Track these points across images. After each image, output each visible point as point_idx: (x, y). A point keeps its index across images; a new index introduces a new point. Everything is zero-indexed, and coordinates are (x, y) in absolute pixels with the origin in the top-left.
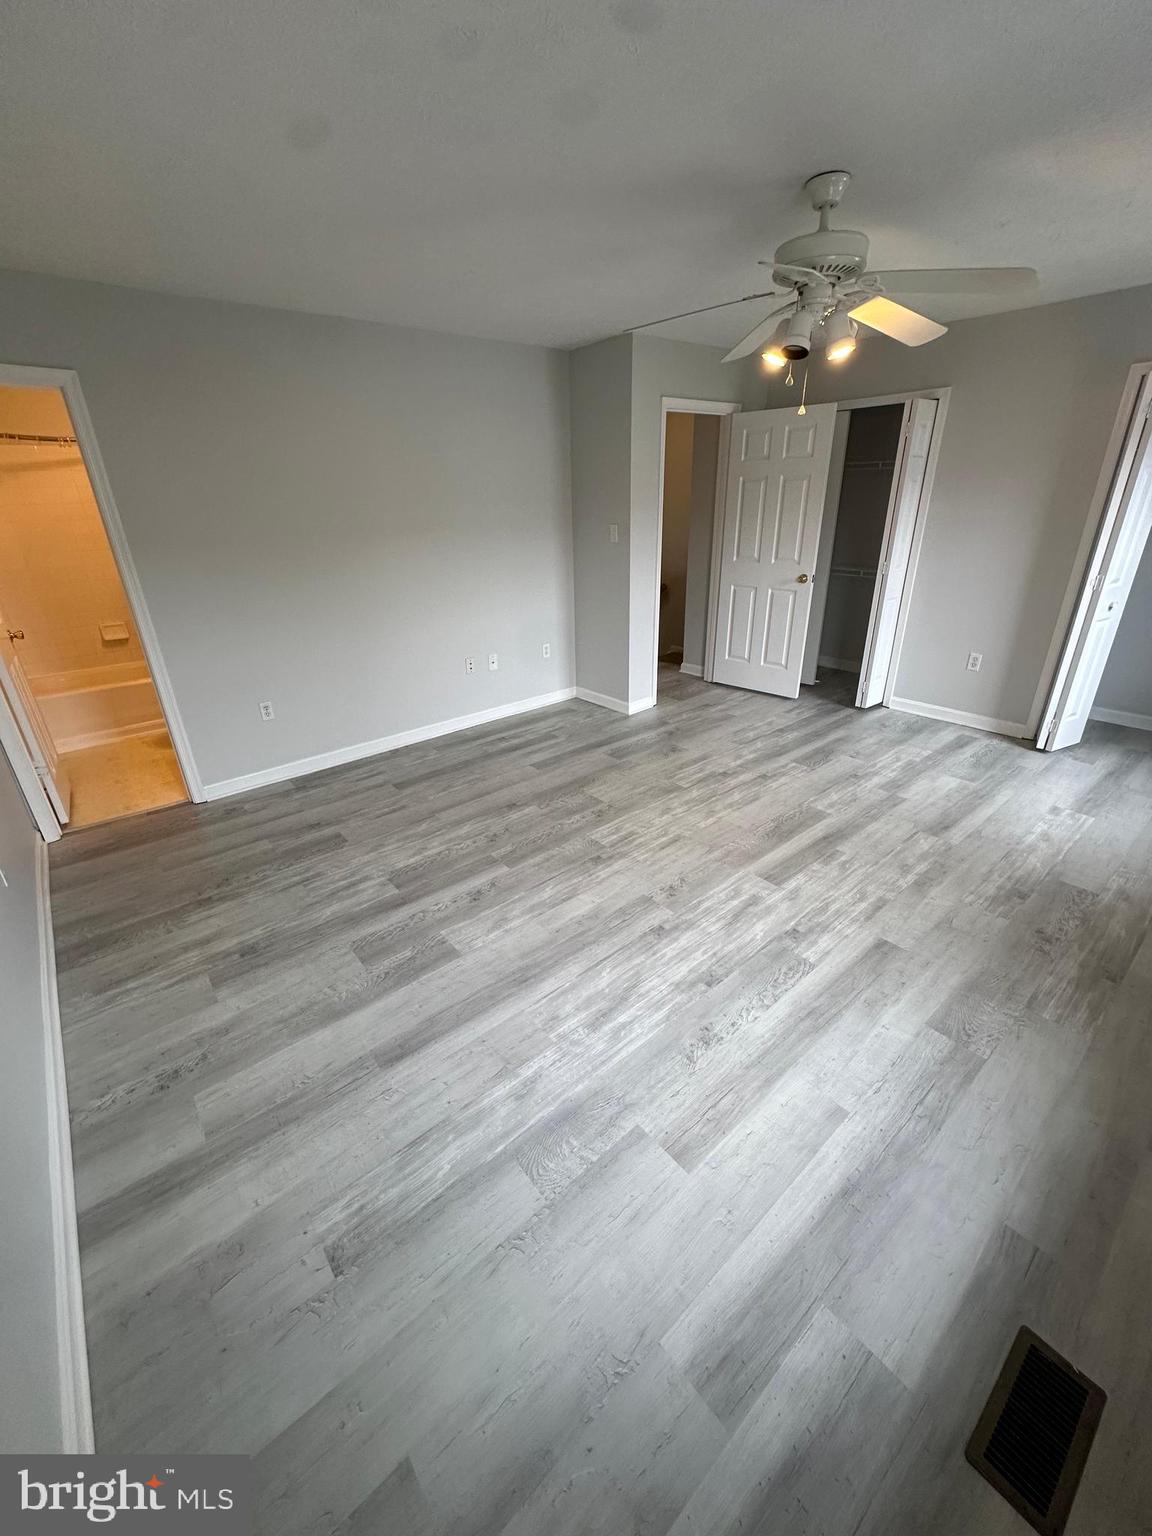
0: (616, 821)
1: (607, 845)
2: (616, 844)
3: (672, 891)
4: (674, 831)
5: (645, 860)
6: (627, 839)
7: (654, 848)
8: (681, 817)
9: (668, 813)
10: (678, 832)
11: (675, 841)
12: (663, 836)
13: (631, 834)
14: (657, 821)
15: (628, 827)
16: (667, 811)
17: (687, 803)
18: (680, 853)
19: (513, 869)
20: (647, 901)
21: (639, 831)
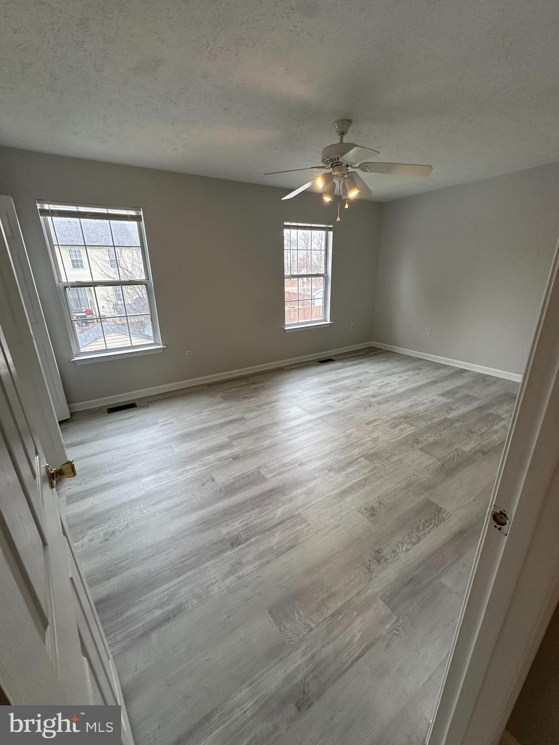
0: (403, 436)
1: (404, 423)
2: (399, 424)
3: (370, 405)
4: (370, 428)
5: (383, 416)
6: (394, 426)
7: (380, 420)
8: (365, 435)
9: (374, 438)
10: (367, 427)
11: (369, 423)
12: (376, 426)
13: (393, 428)
14: (380, 434)
15: (396, 431)
16: (375, 440)
17: (362, 445)
18: (367, 417)
19: (443, 417)
20: (379, 403)
21: (389, 429)
